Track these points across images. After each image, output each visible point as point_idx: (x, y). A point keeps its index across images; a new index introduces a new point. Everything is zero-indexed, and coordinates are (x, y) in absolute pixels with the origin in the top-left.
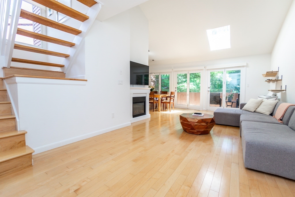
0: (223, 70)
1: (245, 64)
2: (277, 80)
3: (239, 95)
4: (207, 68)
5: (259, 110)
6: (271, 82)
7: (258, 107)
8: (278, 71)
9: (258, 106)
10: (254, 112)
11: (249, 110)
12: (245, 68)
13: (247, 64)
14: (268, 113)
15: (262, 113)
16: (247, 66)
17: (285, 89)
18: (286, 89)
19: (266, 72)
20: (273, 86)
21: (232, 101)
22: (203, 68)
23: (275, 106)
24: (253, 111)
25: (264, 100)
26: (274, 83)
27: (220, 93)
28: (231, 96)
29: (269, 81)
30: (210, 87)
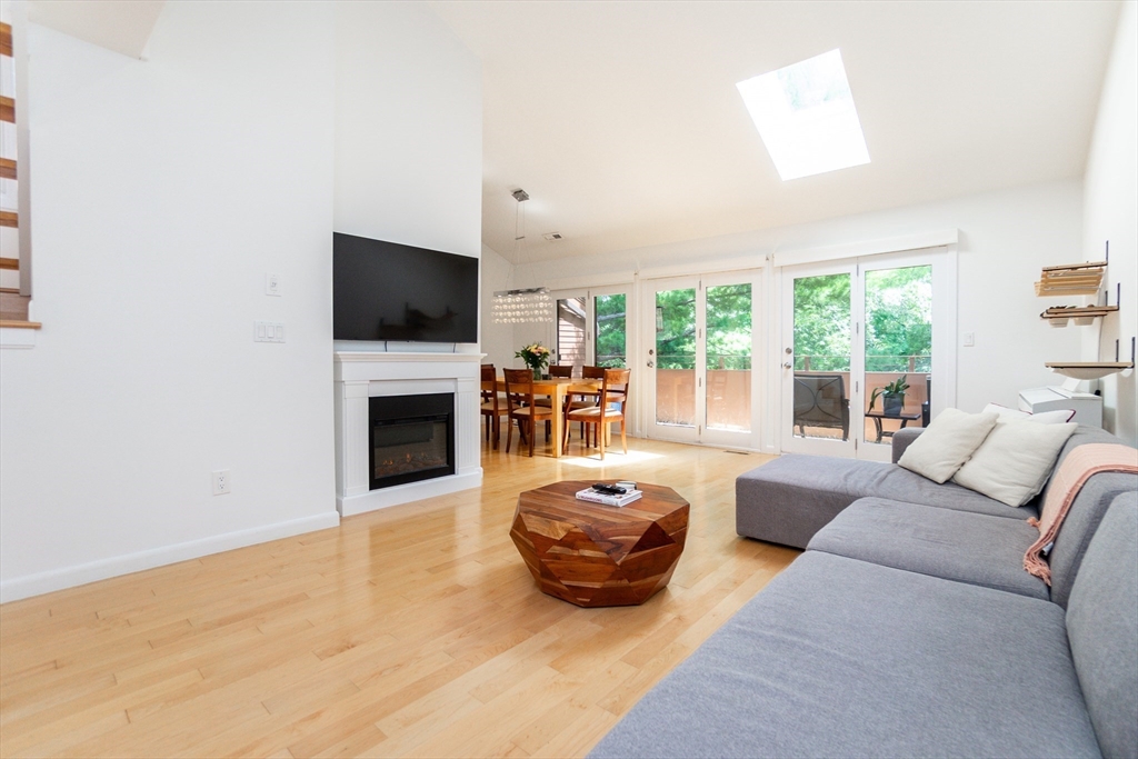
0: (851, 269)
1: (953, 239)
2: (1103, 312)
3: (929, 382)
4: (778, 261)
5: (966, 476)
6: (1071, 321)
7: (971, 457)
8: (1104, 260)
9: (969, 451)
10: (948, 482)
11: (924, 472)
12: (952, 254)
13: (961, 234)
14: (1015, 496)
15: (983, 491)
16: (961, 245)
17: (1130, 361)
18: (1133, 359)
19: (1041, 272)
21: (904, 411)
22: (759, 261)
23: (1053, 456)
24: (941, 479)
25: (1008, 416)
26: (1090, 323)
27: (840, 377)
28: (897, 390)
29: (1058, 315)
30: (792, 347)
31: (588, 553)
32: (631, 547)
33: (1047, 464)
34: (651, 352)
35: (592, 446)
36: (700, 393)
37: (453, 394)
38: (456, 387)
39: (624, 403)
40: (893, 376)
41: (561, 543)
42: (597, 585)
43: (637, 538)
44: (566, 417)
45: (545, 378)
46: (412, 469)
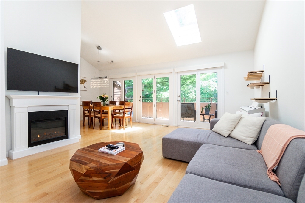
0: (196, 73)
1: (223, 65)
2: (263, 84)
3: (217, 105)
4: (176, 71)
5: (234, 134)
6: (255, 87)
7: (234, 128)
8: (263, 70)
9: (234, 126)
10: (229, 136)
11: (221, 133)
12: (222, 69)
13: (225, 64)
14: (250, 141)
15: (240, 139)
16: (225, 67)
18: (276, 97)
19: (247, 73)
20: (257, 93)
21: (210, 113)
22: (172, 71)
23: (260, 128)
24: (226, 136)
25: (245, 115)
26: (259, 88)
27: (193, 104)
28: (208, 107)
29: (252, 85)
30: (180, 95)
31: (96, 179)
32: (115, 174)
33: (258, 130)
34: (140, 97)
35: (122, 125)
36: (155, 108)
37: (67, 110)
38: (69, 108)
39: (131, 112)
40: (207, 103)
41: (85, 175)
42: (101, 191)
43: (118, 170)
44: (112, 117)
45: (107, 105)
46: (49, 138)
